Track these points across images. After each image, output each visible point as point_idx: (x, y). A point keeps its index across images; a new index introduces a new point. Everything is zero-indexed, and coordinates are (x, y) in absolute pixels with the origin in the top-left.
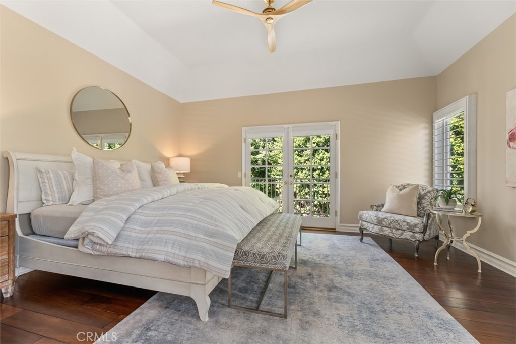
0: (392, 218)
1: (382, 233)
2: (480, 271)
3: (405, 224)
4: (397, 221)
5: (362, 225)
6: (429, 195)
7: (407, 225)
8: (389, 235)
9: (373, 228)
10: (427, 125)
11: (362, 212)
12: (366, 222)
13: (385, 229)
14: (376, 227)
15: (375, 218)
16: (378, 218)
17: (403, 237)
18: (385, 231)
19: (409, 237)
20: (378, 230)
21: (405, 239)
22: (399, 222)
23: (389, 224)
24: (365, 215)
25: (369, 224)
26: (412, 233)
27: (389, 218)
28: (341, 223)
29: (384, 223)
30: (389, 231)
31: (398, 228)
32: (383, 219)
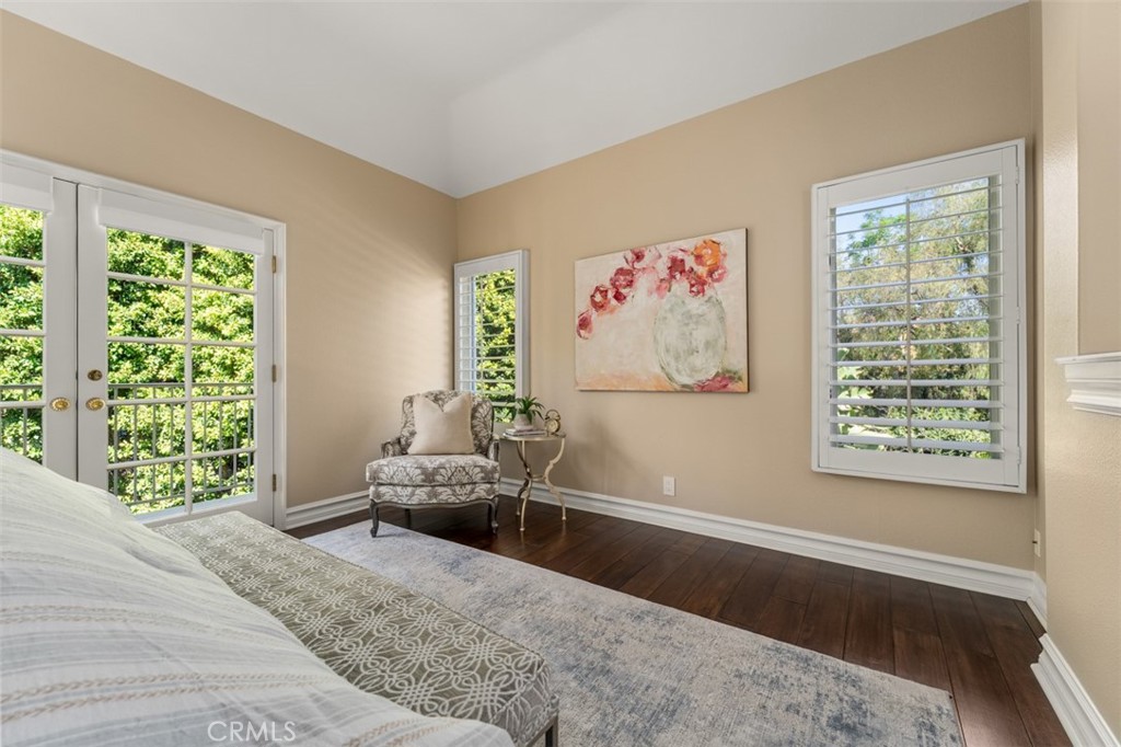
0: (453, 464)
1: (434, 501)
2: (564, 518)
3: (478, 470)
4: (464, 468)
5: (378, 495)
6: (481, 410)
7: (482, 472)
8: (450, 501)
9: (413, 494)
10: (447, 284)
11: (375, 462)
12: (390, 484)
13: (440, 489)
14: (418, 491)
15: (419, 471)
16: (424, 471)
17: (473, 497)
18: (441, 493)
19: (483, 494)
20: (425, 497)
21: (476, 500)
22: (467, 469)
23: (450, 479)
24: (386, 469)
25: (399, 489)
26: (489, 486)
27: (447, 466)
28: (288, 506)
29: (438, 478)
30: (450, 492)
31: (465, 481)
32: (436, 470)
